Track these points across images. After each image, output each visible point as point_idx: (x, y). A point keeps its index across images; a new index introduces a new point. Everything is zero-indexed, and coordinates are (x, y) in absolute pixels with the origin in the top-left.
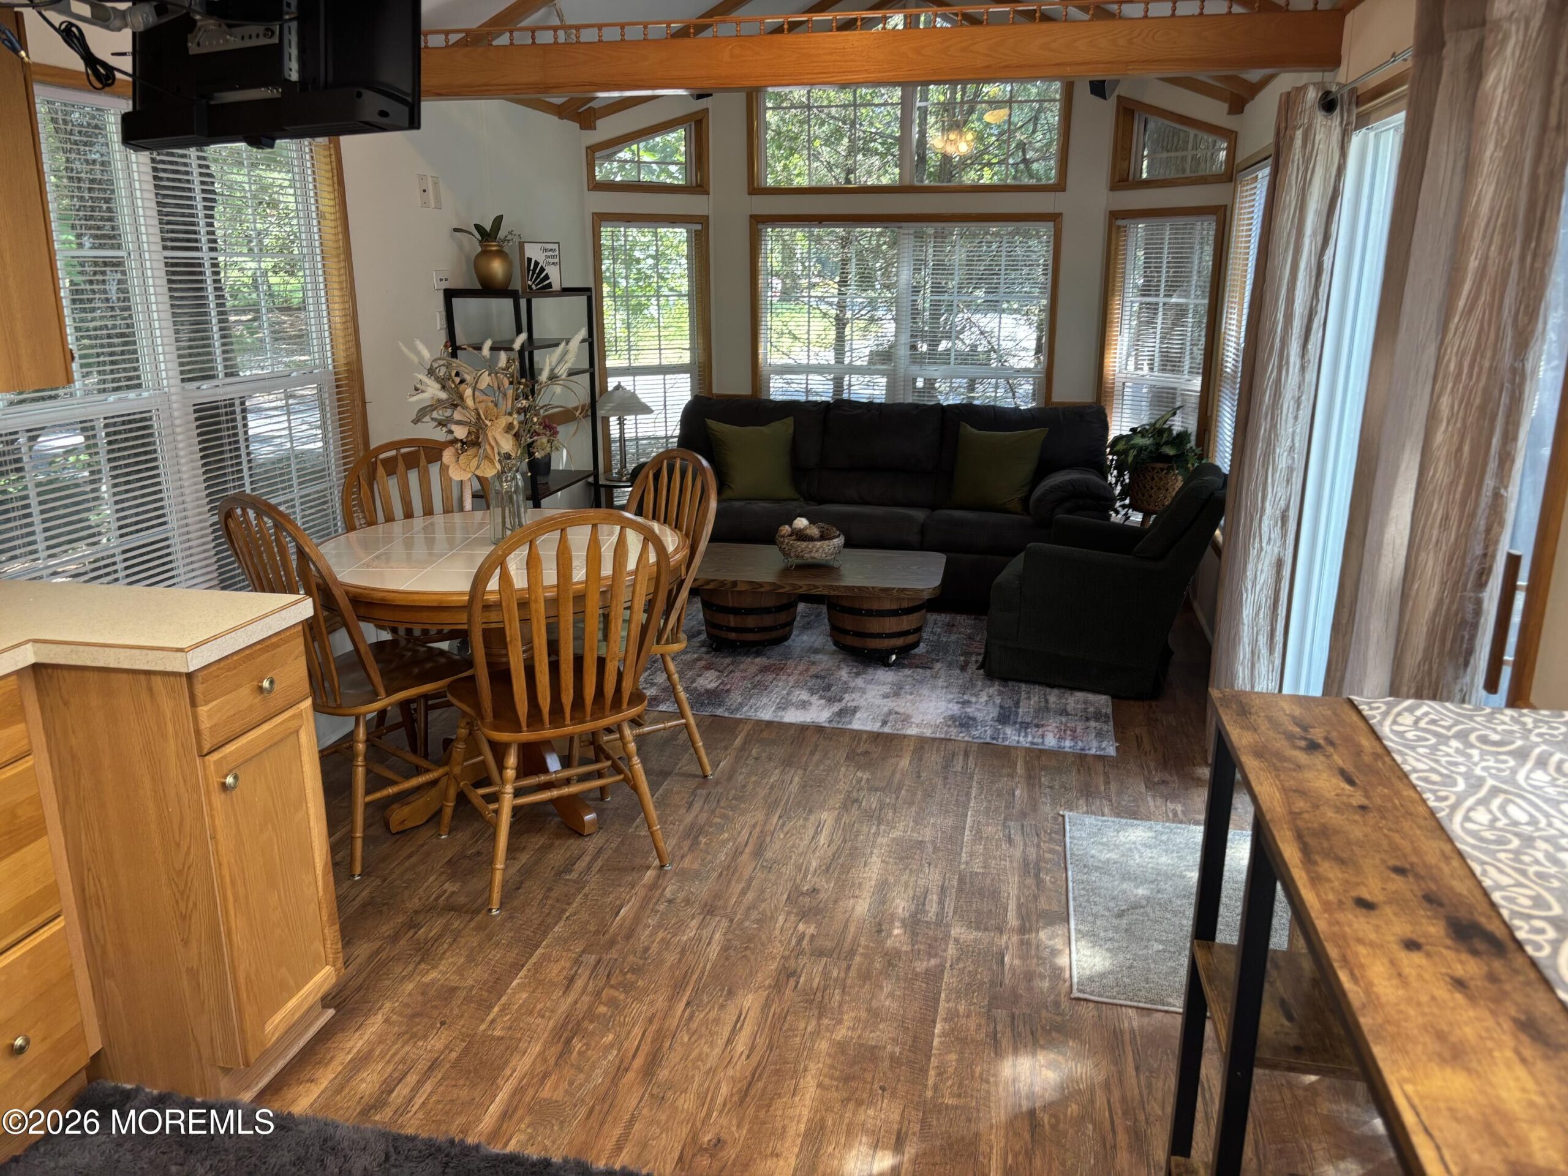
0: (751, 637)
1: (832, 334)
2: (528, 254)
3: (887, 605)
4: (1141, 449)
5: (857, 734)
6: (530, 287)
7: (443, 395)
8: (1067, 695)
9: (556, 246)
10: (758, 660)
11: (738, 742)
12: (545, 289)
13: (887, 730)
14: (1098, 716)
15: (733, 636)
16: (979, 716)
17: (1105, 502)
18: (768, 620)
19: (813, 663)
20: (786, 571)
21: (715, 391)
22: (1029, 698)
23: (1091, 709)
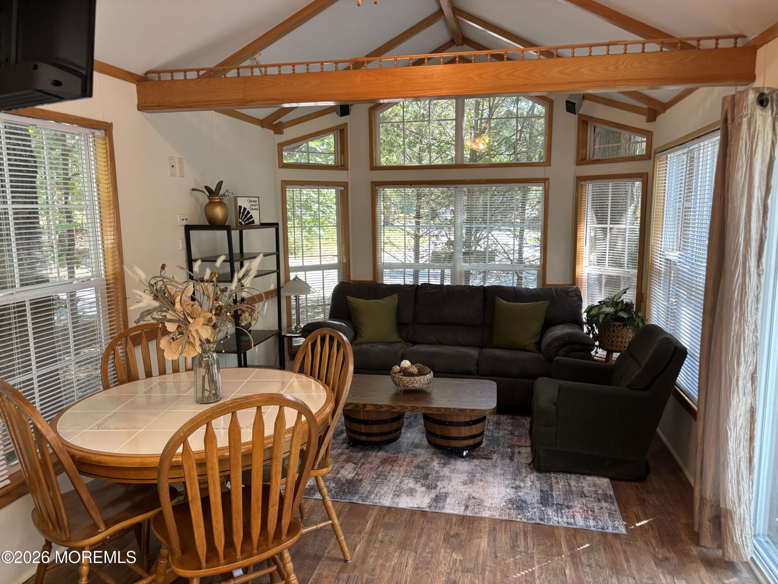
0: (375, 439)
1: (412, 242)
2: (239, 204)
3: (462, 419)
4: (607, 314)
5: (449, 516)
6: (241, 223)
7: (156, 304)
8: (582, 479)
9: (257, 199)
10: (380, 454)
11: (369, 526)
12: (250, 225)
13: (469, 513)
14: (606, 498)
15: (363, 438)
16: (528, 498)
17: (587, 347)
18: (386, 428)
19: (415, 455)
20: (397, 396)
21: (352, 278)
22: (557, 483)
23: (600, 492)
